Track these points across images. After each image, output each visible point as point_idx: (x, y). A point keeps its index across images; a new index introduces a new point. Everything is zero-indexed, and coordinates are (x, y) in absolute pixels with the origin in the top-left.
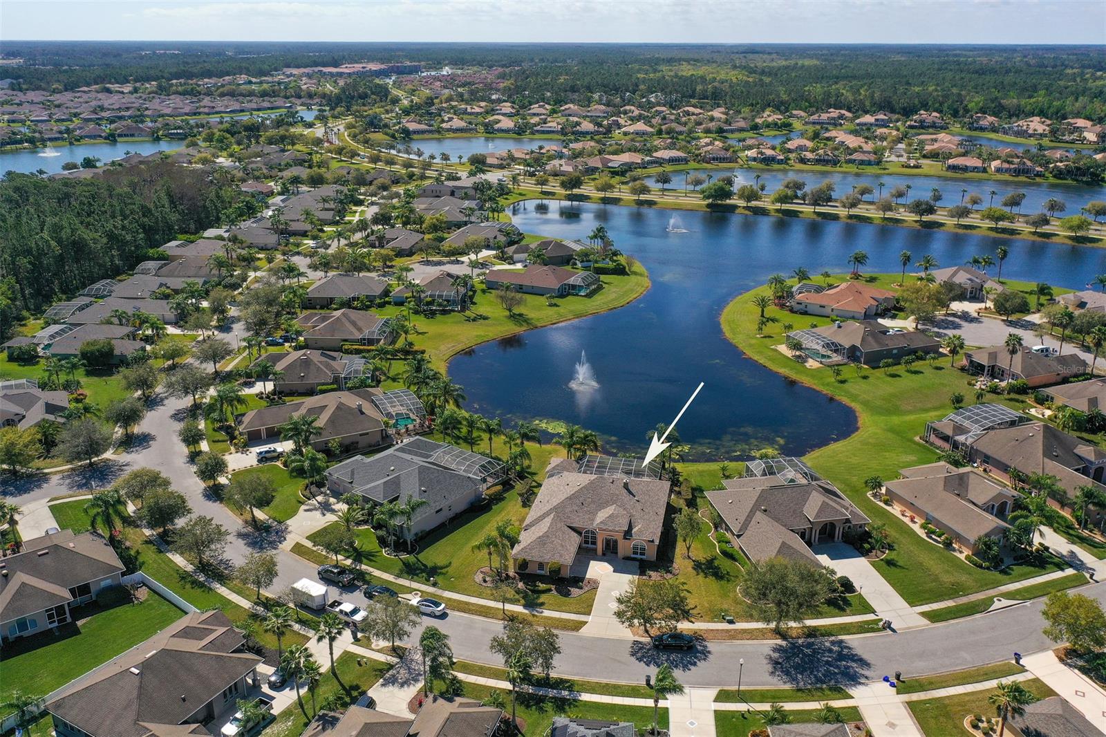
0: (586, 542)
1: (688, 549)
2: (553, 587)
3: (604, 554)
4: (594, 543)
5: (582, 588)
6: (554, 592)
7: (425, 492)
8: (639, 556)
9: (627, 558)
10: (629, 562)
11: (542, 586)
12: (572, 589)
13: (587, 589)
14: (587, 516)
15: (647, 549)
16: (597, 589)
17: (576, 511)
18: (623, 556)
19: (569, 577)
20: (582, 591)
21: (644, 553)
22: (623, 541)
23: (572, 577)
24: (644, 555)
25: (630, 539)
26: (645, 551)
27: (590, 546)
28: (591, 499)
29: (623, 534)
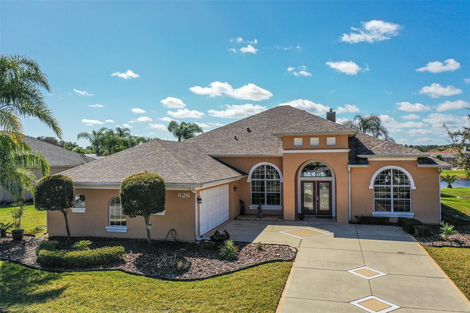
0: (257, 199)
3: (300, 216)
4: (276, 199)
5: (234, 259)
8: (393, 215)
9: (362, 221)
10: (368, 227)
12: (196, 261)
13: (250, 261)
14: (257, 143)
15: (414, 188)
16: (289, 263)
17: (236, 139)
18: (350, 216)
19: (196, 241)
20: (233, 267)
21: (408, 203)
22: (349, 169)
23: (208, 243)
24: (408, 210)
25: (365, 161)
26: (408, 196)
27: (266, 207)
28: (267, 125)
29: (348, 151)
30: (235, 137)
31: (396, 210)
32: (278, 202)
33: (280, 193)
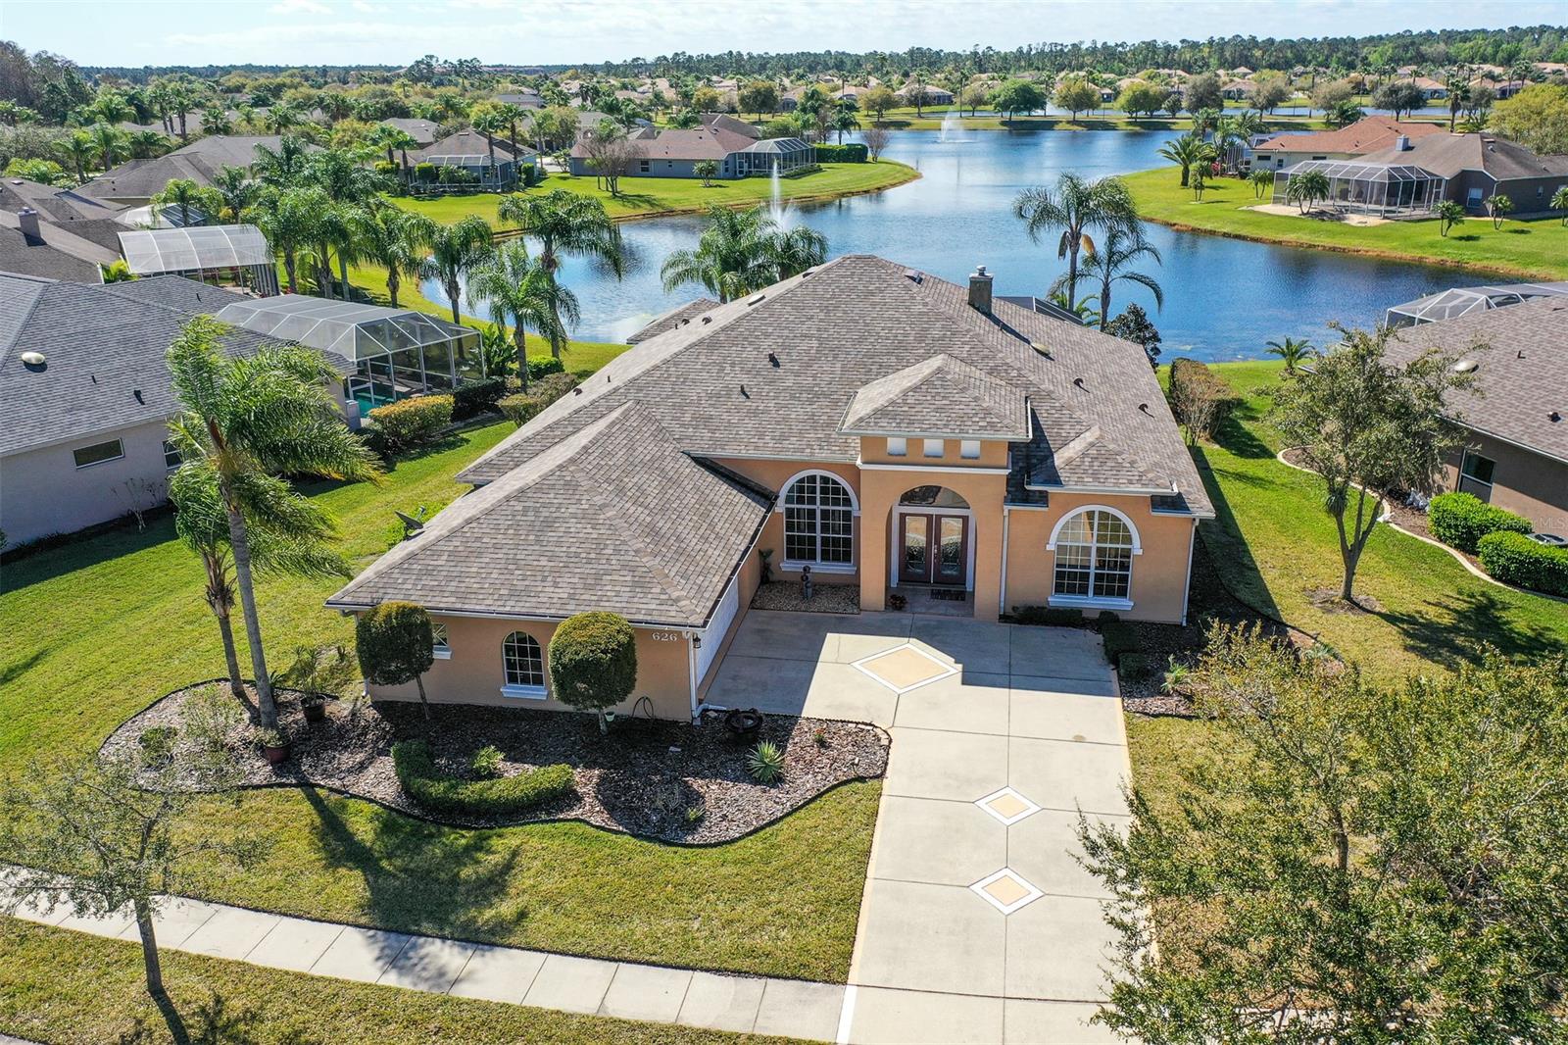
0: (799, 549)
1: (1351, 555)
2: (585, 780)
3: (895, 601)
4: (843, 549)
5: (777, 780)
6: (591, 810)
7: (38, 368)
8: (1091, 603)
9: (1027, 616)
10: (1037, 636)
11: (516, 777)
12: (711, 790)
13: (807, 783)
14: (797, 412)
15: (1140, 552)
16: (875, 782)
17: (743, 392)
18: (1002, 604)
19: (693, 718)
20: (777, 803)
21: (1124, 578)
22: (1006, 513)
23: (715, 718)
24: (1123, 593)
25: (1042, 499)
26: (1125, 567)
27: (820, 567)
28: (818, 339)
29: (1007, 472)
30: (742, 388)
31: (1098, 591)
32: (847, 558)
33: (851, 537)
